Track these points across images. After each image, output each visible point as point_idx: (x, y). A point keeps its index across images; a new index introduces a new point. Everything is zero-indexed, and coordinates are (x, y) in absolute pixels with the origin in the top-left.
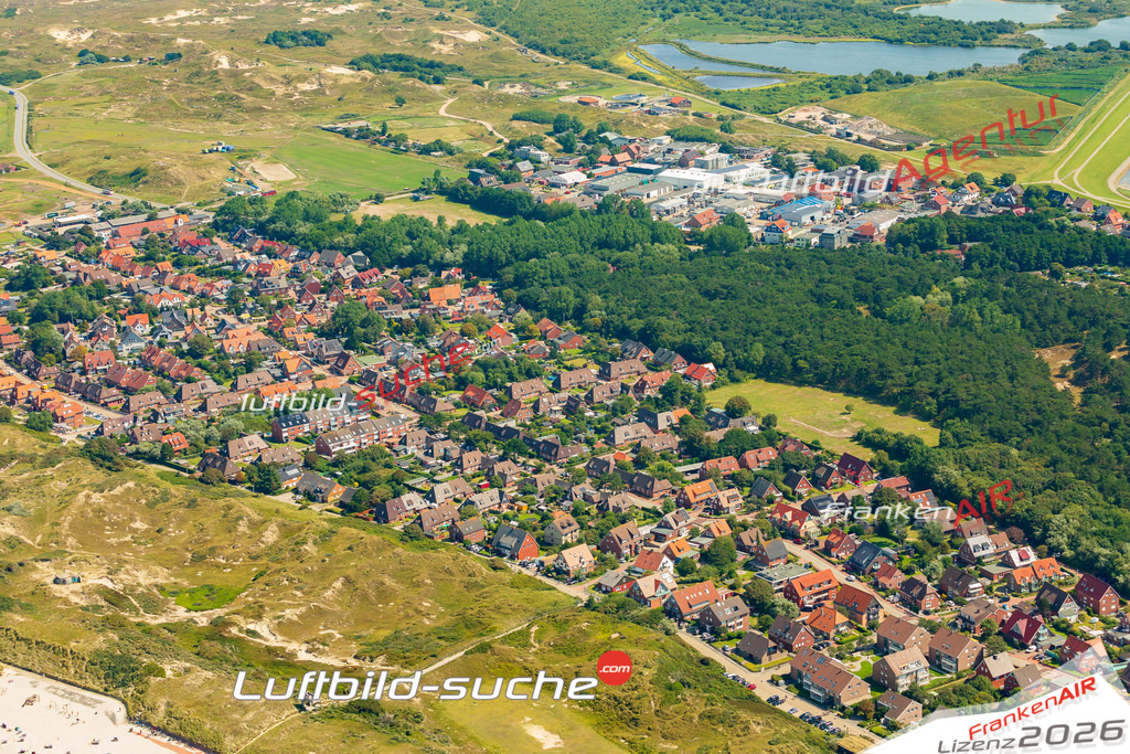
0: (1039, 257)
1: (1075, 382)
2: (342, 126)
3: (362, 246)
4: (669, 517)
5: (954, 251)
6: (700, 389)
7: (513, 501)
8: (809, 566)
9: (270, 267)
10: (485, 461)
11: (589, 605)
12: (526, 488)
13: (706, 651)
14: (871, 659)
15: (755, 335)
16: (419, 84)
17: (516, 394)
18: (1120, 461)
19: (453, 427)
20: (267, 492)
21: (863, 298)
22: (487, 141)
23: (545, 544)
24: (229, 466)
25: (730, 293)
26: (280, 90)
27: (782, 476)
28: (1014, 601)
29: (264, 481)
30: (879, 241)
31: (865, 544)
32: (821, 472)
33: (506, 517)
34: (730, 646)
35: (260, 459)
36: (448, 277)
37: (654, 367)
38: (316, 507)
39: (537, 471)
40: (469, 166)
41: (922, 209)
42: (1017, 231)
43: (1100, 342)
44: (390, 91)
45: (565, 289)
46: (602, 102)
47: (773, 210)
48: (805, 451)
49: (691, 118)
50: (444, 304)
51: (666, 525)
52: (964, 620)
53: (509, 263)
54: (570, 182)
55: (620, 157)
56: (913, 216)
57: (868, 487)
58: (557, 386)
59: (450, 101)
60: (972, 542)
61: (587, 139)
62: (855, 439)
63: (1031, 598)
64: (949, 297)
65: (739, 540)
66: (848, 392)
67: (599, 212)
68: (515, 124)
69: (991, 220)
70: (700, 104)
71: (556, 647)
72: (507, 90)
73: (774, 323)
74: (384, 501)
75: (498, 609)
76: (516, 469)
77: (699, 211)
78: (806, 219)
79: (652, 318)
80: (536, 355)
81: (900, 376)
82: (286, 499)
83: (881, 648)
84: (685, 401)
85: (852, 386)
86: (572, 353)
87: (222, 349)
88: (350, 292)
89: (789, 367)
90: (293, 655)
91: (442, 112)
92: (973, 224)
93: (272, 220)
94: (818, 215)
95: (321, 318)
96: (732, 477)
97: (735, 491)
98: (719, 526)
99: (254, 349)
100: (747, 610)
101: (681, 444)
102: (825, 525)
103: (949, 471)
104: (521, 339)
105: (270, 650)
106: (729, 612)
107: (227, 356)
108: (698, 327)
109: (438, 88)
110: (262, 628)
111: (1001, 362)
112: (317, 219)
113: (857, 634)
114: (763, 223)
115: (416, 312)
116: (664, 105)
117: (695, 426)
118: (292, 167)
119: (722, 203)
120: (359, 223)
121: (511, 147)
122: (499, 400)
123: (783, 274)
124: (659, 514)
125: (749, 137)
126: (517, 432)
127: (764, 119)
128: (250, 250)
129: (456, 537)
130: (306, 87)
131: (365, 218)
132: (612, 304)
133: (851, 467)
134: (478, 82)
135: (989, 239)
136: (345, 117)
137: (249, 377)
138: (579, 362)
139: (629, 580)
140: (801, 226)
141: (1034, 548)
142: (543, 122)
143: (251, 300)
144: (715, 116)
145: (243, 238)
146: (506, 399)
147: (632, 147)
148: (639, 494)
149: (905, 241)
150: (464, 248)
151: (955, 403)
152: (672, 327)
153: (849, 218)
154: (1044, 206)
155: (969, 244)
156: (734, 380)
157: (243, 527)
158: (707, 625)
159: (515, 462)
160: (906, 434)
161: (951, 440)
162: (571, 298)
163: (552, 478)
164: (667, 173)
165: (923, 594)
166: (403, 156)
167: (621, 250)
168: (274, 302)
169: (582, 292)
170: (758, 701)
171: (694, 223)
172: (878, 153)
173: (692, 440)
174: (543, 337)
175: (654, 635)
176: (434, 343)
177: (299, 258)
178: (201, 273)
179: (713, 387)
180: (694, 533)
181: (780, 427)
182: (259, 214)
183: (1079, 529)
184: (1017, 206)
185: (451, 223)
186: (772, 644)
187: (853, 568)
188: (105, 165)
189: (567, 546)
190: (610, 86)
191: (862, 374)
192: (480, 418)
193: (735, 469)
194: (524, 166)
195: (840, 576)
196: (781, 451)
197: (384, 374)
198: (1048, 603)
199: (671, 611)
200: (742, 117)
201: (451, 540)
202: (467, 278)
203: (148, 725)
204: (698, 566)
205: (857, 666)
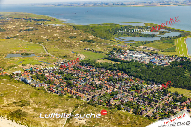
2: (87, 49)
3: (104, 67)
9: (93, 70)
16: (92, 43)
19: (139, 97)
22: (106, 51)
24: (112, 105)
29: (119, 108)
33: (159, 114)
35: (115, 104)
39: (156, 104)
46: (116, 45)
47: (151, 60)
54: (121, 57)
80: (139, 84)
86: (143, 83)
87: (96, 84)
89: (177, 86)
91: (97, 47)
93: (89, 63)
94: (157, 61)
104: (135, 81)
112: (94, 63)
116: (124, 46)
121: (110, 52)
125: (139, 50)
126: (149, 98)
127: (138, 47)
130: (78, 44)
136: (85, 48)
138: (145, 85)
147: (126, 52)
149: (174, 65)
153: (161, 61)
163: (161, 107)
164: (134, 55)
171: (143, 63)
176: (124, 82)
178: (84, 71)
181: (185, 96)
188: (60, 55)
192: (142, 96)
193: (186, 104)
194: (115, 55)
200: (135, 47)
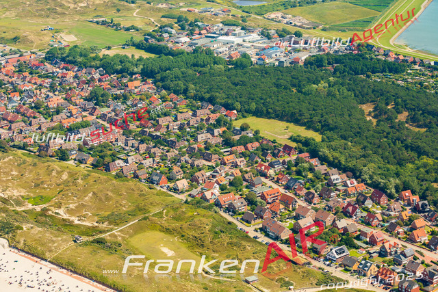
0: (362, 70)
1: (374, 117)
2: (95, 20)
3: (102, 66)
4: (217, 169)
5: (330, 67)
6: (231, 120)
7: (158, 163)
8: (270, 187)
9: (66, 74)
10: (148, 148)
11: (186, 202)
12: (163, 158)
13: (230, 219)
14: (293, 222)
15: (252, 99)
16: (126, 4)
17: (160, 123)
18: (390, 147)
19: (136, 135)
20: (64, 160)
21: (294, 86)
22: (152, 26)
23: (170, 179)
24: (49, 150)
25: (243, 84)
26: (72, 6)
27: (261, 153)
28: (348, 200)
29: (63, 155)
30: (301, 64)
31: (292, 178)
32: (276, 152)
33: (155, 169)
34: (240, 217)
35: (61, 147)
36: (135, 78)
37: (214, 112)
38: (82, 166)
39: (168, 151)
40: (144, 35)
41: (319, 51)
42: (354, 60)
43: (384, 102)
44: (115, 6)
45: (180, 82)
46: (196, 11)
47: (261, 52)
48: (270, 143)
49: (230, 17)
50: (133, 88)
51: (217, 172)
52: (329, 207)
53: (159, 72)
54: (183, 41)
55: (203, 32)
56: (314, 54)
57: (294, 157)
58: (176, 119)
59: (138, 10)
60: (332, 177)
61: (190, 25)
62: (290, 139)
63: (355, 199)
64: (327, 85)
65: (244, 177)
66: (288, 121)
67: (194, 53)
68: (163, 19)
69: (344, 56)
70: (234, 11)
71: (173, 218)
72: (160, 6)
73: (260, 95)
74: (108, 163)
75: (151, 204)
76: (159, 151)
77: (233, 52)
78: (273, 55)
79: (213, 93)
80: (168, 107)
81: (307, 115)
82: (71, 162)
83: (297, 218)
84: (225, 125)
85: (289, 119)
86: (182, 107)
87: (47, 106)
88: (97, 83)
89: (265, 112)
90: (73, 221)
91: (135, 14)
92: (337, 57)
93: (68, 56)
94: (278, 54)
95: (85, 94)
96: (242, 153)
97: (243, 159)
98: (237, 172)
99: (60, 105)
100: (246, 203)
101: (223, 141)
102: (277, 171)
103: (325, 151)
104: (163, 101)
105: (64, 220)
106: (239, 204)
107: (49, 108)
108: (231, 97)
109: (133, 5)
110: (61, 211)
111: (345, 110)
112: (85, 56)
113: (288, 212)
114: (257, 57)
115: (122, 91)
116: (220, 12)
117: (228, 134)
118: (76, 36)
119: (241, 49)
120: (101, 57)
121: (161, 28)
122: (154, 125)
123: (264, 76)
124: (214, 168)
125: (253, 24)
126: (160, 137)
127: (259, 17)
128: (59, 68)
129: (136, 176)
130: (82, 5)
131: (104, 55)
132: (198, 88)
133: (288, 149)
134: (149, 3)
135: (343, 63)
137: (57, 116)
138: (185, 110)
139: (202, 192)
140: (271, 58)
141: (356, 179)
142: (173, 18)
143: (59, 87)
144: (240, 16)
145: (56, 63)
146: (156, 124)
147: (207, 28)
148: (207, 160)
149: (311, 64)
150: (141, 67)
151: (328, 125)
152: (220, 97)
153: (290, 55)
154: (365, 50)
155: (335, 65)
156: (244, 117)
157: (54, 173)
158: (231, 209)
159: (159, 148)
160: (309, 137)
161: (326, 139)
162: (182, 85)
163: (173, 154)
164: (221, 38)
165: (313, 197)
166: (119, 32)
167: (202, 67)
168: (68, 88)
169: (186, 83)
170: (250, 238)
171: (230, 57)
172: (302, 30)
173: (227, 140)
174: (171, 101)
175: (210, 213)
176: (129, 103)
177: (78, 70)
178: (40, 77)
179: (236, 119)
180: (227, 175)
181: (261, 135)
182: (63, 54)
183: (373, 173)
184: (354, 50)
185: (137, 57)
186: (255, 216)
187: (287, 187)
188: (3, 35)
189: (178, 180)
190: (200, 4)
191: (293, 114)
192: (146, 131)
193: (243, 150)
194: (166, 35)
195: (282, 190)
196: (261, 144)
197: (110, 115)
198: (361, 201)
199: (218, 204)
200: (250, 16)
201: (134, 178)
202: (143, 78)
203: (17, 248)
204: (228, 187)
205: (288, 224)
